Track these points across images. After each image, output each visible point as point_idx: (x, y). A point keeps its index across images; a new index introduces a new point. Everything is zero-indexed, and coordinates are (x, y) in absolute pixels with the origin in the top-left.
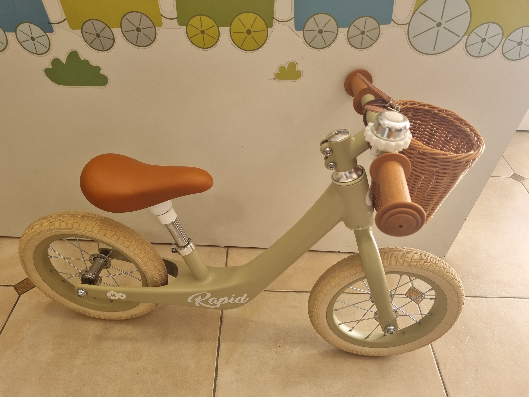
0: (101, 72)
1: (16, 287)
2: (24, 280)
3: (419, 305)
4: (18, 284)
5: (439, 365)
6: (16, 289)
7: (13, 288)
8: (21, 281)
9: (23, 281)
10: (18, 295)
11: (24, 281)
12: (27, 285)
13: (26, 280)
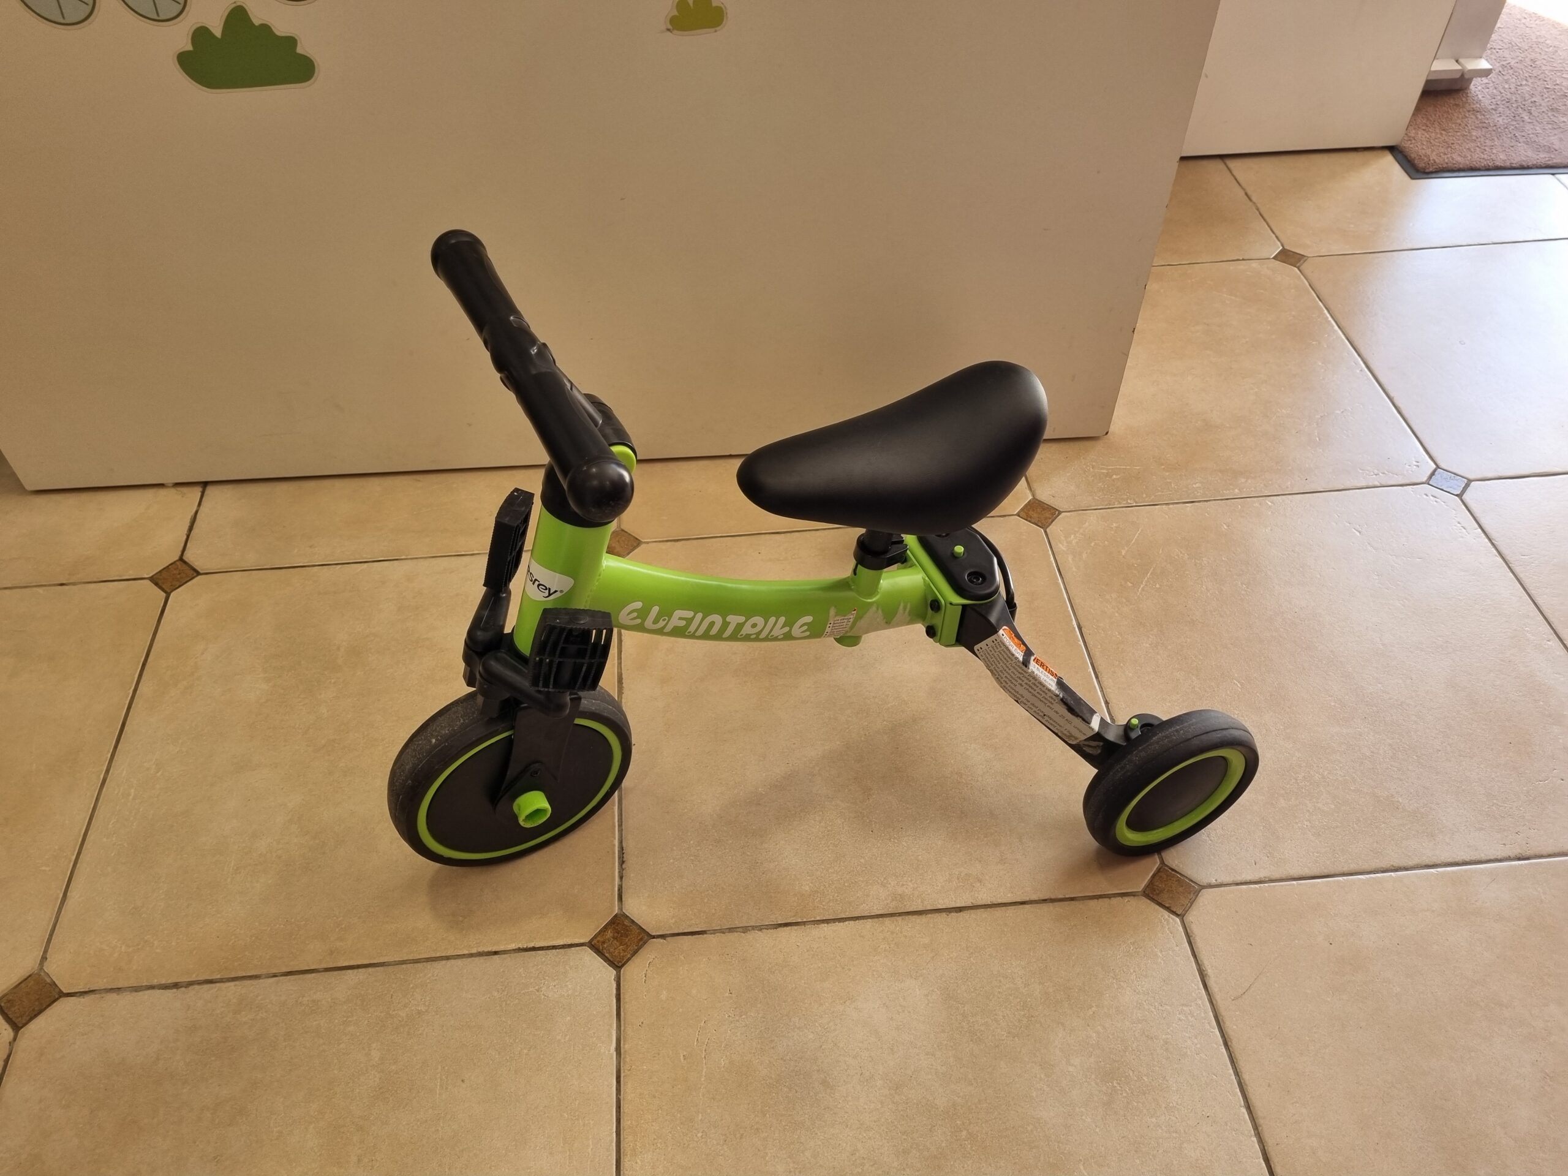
0: (299, 50)
1: (154, 580)
2: (170, 565)
3: (1048, 530)
4: (159, 574)
5: (1083, 629)
6: (156, 584)
7: (148, 582)
8: (164, 568)
9: (168, 567)
10: (164, 595)
11: (170, 567)
12: (179, 574)
13: (174, 565)
